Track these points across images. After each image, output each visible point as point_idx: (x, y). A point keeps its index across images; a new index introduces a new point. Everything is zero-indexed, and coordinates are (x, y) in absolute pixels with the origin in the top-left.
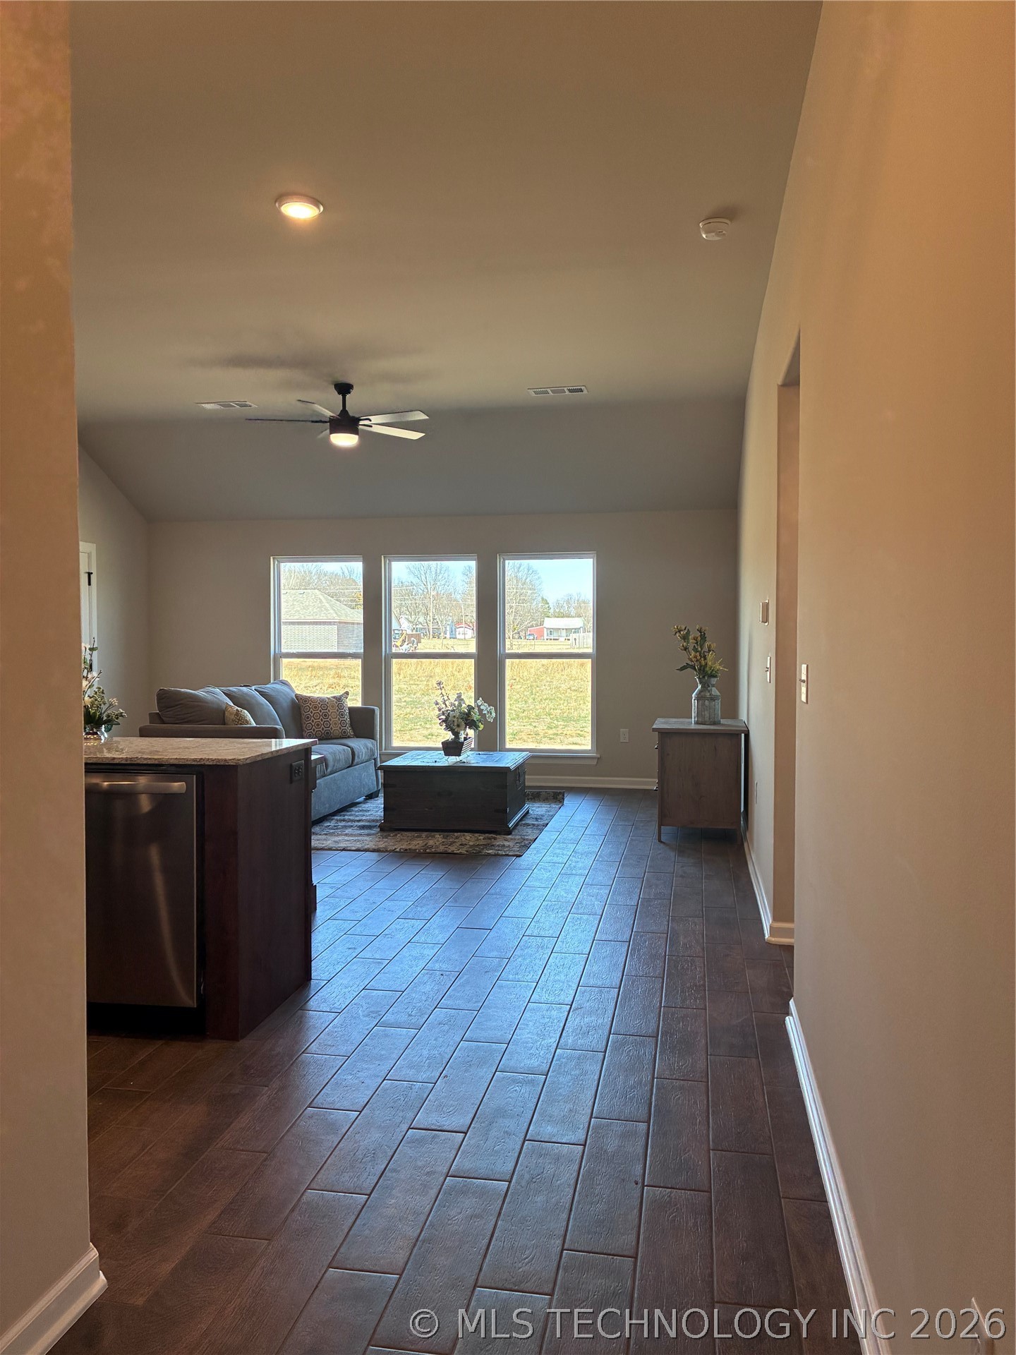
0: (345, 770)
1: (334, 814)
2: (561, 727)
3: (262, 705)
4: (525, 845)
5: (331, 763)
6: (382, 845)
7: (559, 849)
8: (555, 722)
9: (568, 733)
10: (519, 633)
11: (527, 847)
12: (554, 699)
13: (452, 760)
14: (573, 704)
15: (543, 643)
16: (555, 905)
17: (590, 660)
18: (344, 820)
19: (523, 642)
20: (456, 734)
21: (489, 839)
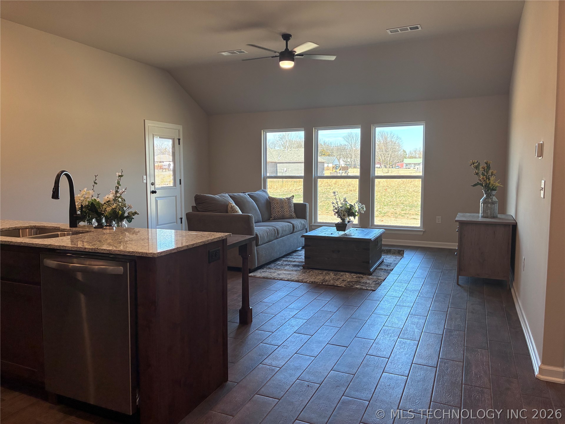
0: (289, 235)
1: (283, 257)
2: (408, 210)
3: (249, 202)
4: (378, 284)
5: (280, 232)
6: (301, 278)
7: (397, 286)
8: (405, 207)
9: (411, 213)
10: (392, 165)
11: (379, 284)
12: (406, 196)
13: (341, 233)
14: (415, 199)
15: (403, 170)
16: (390, 330)
17: (421, 179)
18: (287, 261)
19: (394, 169)
20: (343, 220)
21: (359, 277)
